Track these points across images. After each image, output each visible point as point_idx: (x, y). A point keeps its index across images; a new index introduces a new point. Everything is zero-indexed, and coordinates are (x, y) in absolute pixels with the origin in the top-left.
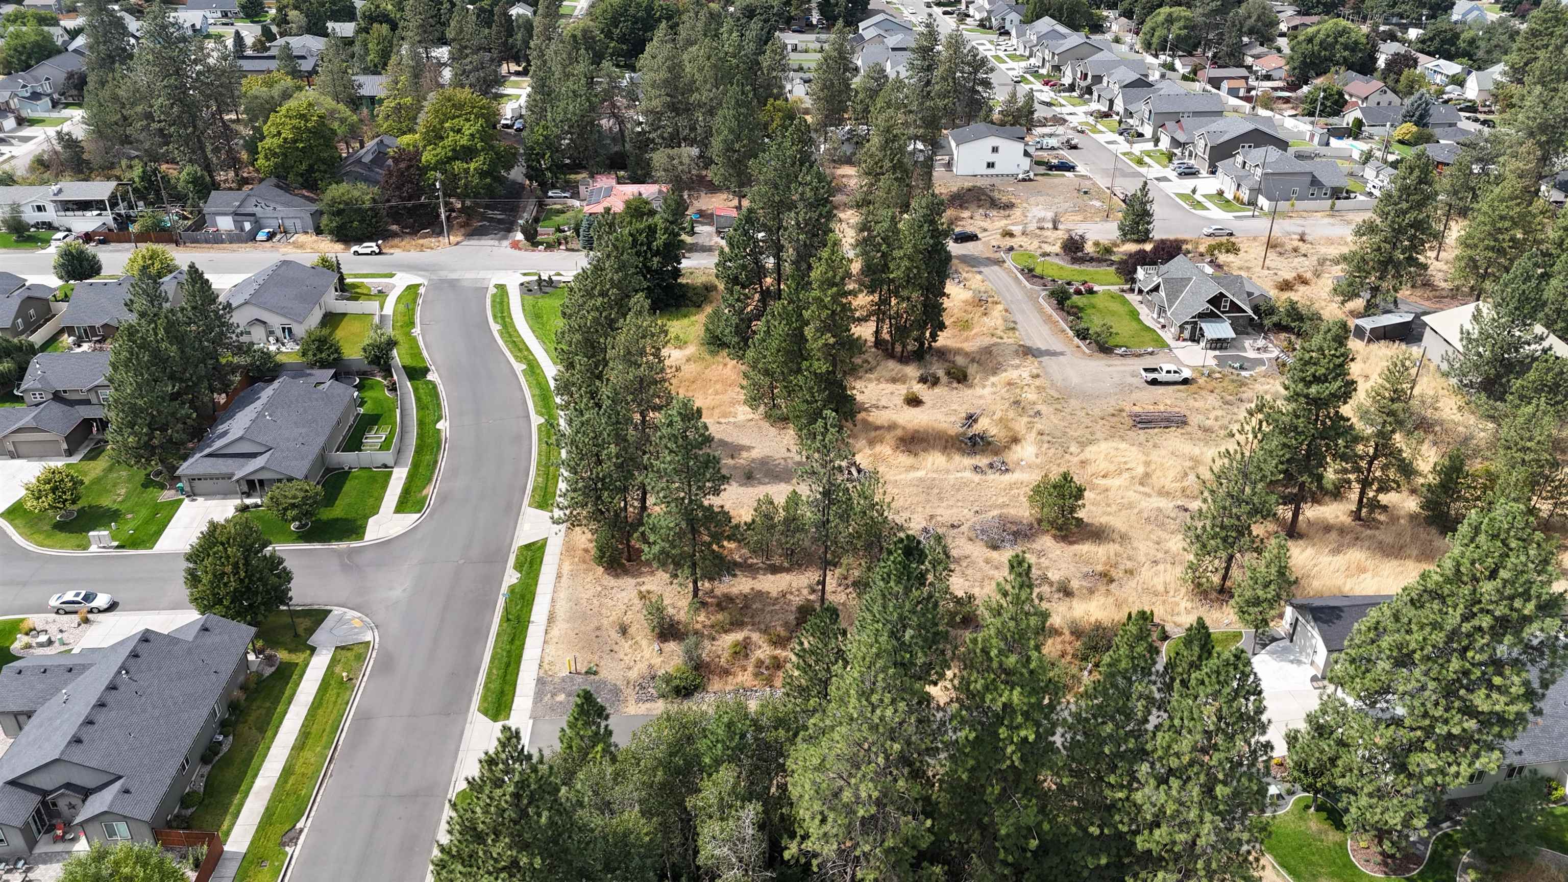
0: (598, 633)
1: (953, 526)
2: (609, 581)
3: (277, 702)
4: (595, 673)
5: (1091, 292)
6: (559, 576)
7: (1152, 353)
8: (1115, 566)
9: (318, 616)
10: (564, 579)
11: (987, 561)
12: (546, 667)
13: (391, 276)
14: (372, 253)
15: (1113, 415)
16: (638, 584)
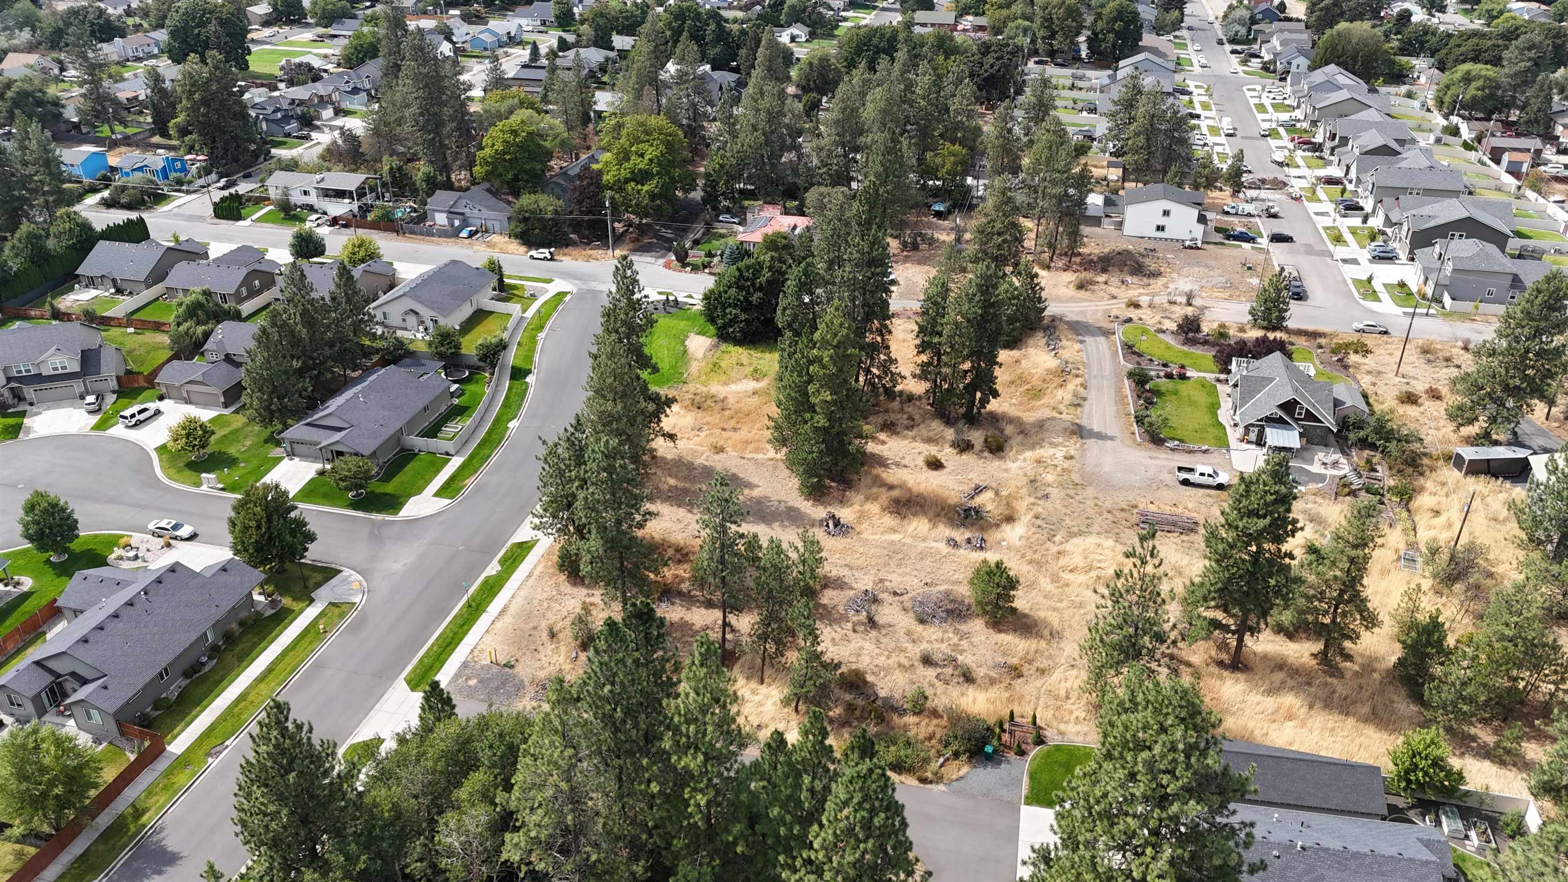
0: (533, 632)
1: (895, 594)
2: (567, 588)
3: (262, 639)
4: (512, 667)
5: (1183, 377)
6: (529, 576)
7: (1205, 452)
8: (1030, 662)
9: (329, 573)
10: (532, 579)
11: (909, 633)
12: (476, 653)
13: (549, 281)
14: (545, 259)
15: (1122, 510)
16: (588, 595)
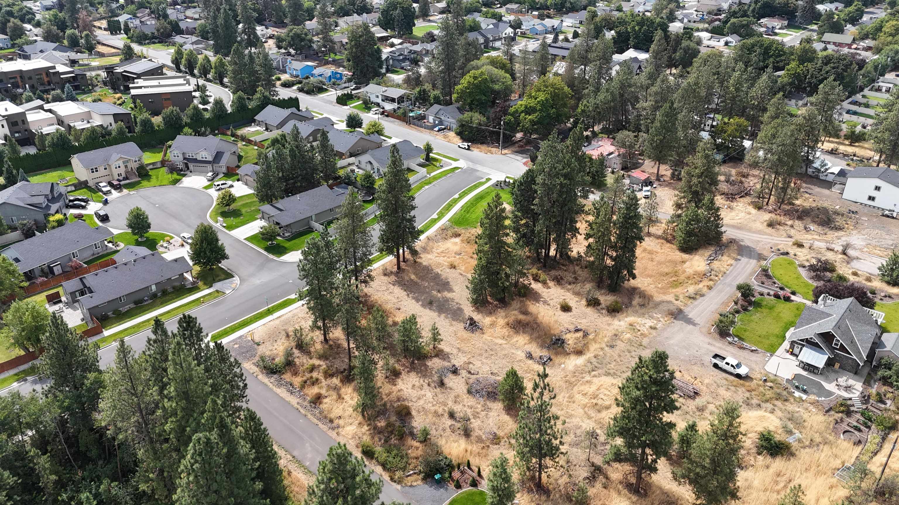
1: (470, 372)
3: (176, 298)
4: (259, 345)
5: (787, 299)
7: (748, 350)
9: (229, 275)
11: (457, 396)
12: (250, 333)
13: (456, 160)
14: (465, 148)
